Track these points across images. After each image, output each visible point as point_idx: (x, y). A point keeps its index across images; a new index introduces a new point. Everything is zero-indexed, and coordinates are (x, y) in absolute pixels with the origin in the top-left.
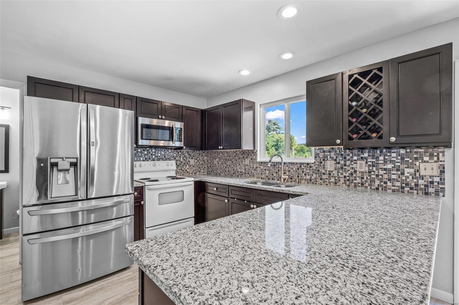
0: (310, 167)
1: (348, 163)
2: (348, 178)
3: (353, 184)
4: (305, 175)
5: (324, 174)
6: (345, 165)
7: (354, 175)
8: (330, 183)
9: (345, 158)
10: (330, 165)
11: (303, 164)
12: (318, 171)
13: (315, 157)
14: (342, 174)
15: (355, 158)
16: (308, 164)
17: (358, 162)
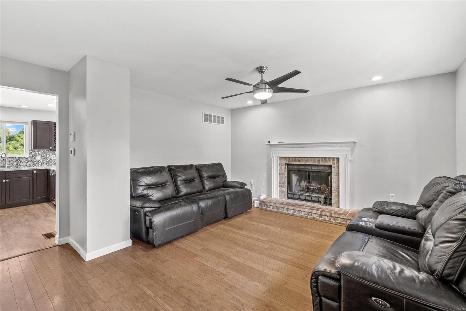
0: (26, 159)
1: (48, 156)
2: (48, 162)
3: (50, 165)
4: (23, 163)
5: (35, 162)
6: (46, 157)
7: (51, 161)
8: (38, 165)
9: (46, 154)
10: (39, 157)
11: (21, 157)
12: (32, 160)
13: (30, 154)
14: (45, 161)
15: (51, 154)
16: (24, 157)
17: (53, 156)
